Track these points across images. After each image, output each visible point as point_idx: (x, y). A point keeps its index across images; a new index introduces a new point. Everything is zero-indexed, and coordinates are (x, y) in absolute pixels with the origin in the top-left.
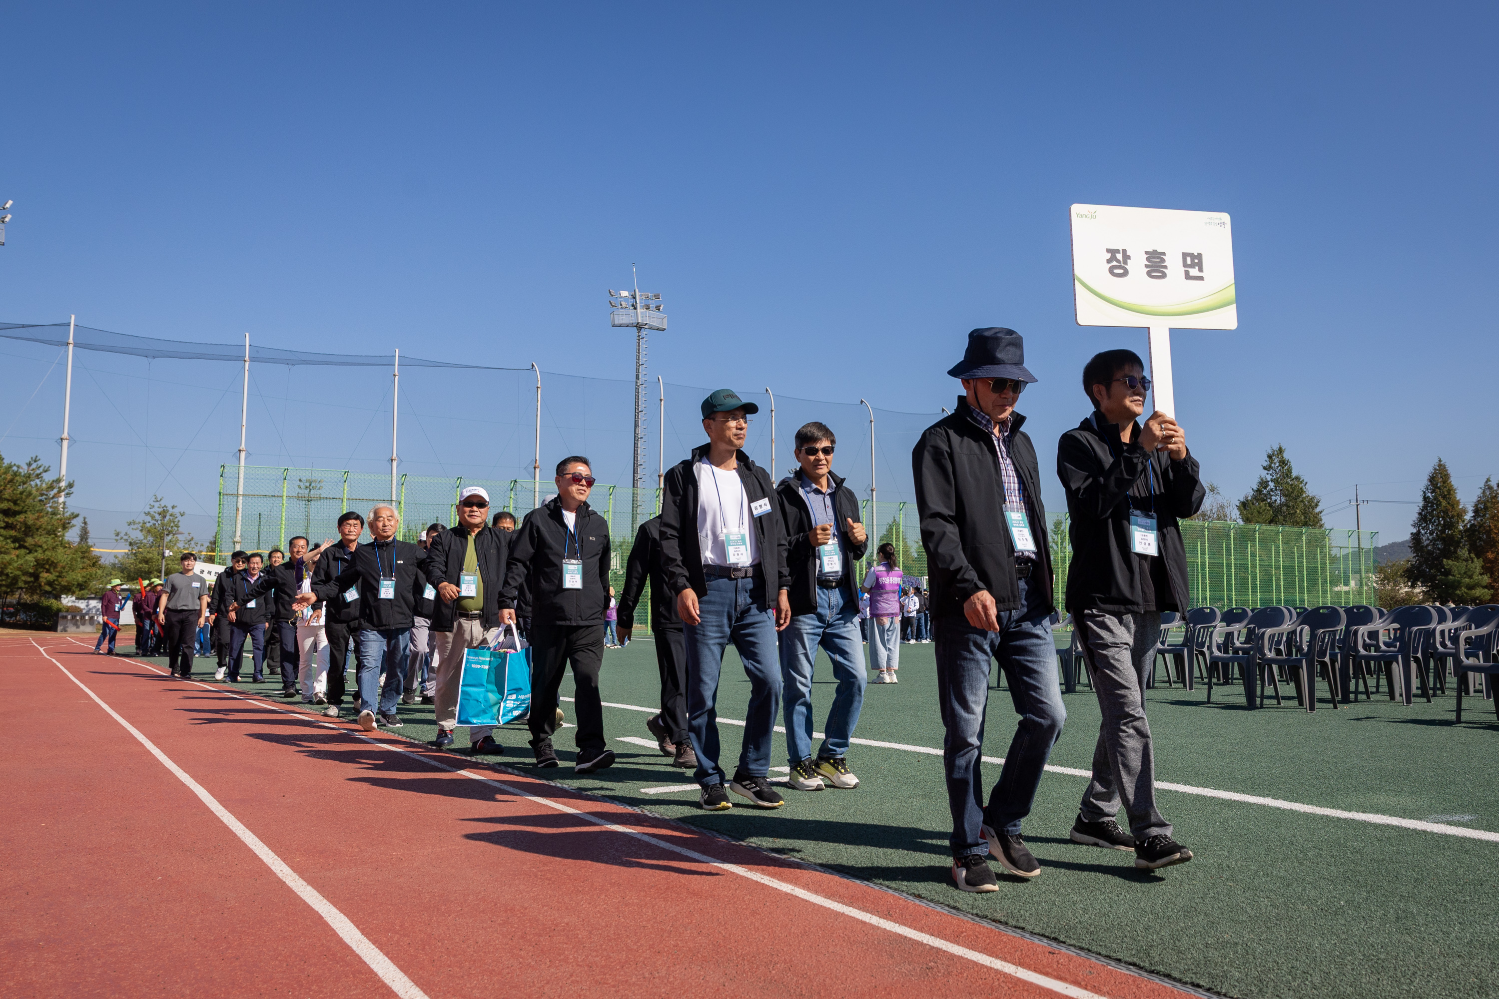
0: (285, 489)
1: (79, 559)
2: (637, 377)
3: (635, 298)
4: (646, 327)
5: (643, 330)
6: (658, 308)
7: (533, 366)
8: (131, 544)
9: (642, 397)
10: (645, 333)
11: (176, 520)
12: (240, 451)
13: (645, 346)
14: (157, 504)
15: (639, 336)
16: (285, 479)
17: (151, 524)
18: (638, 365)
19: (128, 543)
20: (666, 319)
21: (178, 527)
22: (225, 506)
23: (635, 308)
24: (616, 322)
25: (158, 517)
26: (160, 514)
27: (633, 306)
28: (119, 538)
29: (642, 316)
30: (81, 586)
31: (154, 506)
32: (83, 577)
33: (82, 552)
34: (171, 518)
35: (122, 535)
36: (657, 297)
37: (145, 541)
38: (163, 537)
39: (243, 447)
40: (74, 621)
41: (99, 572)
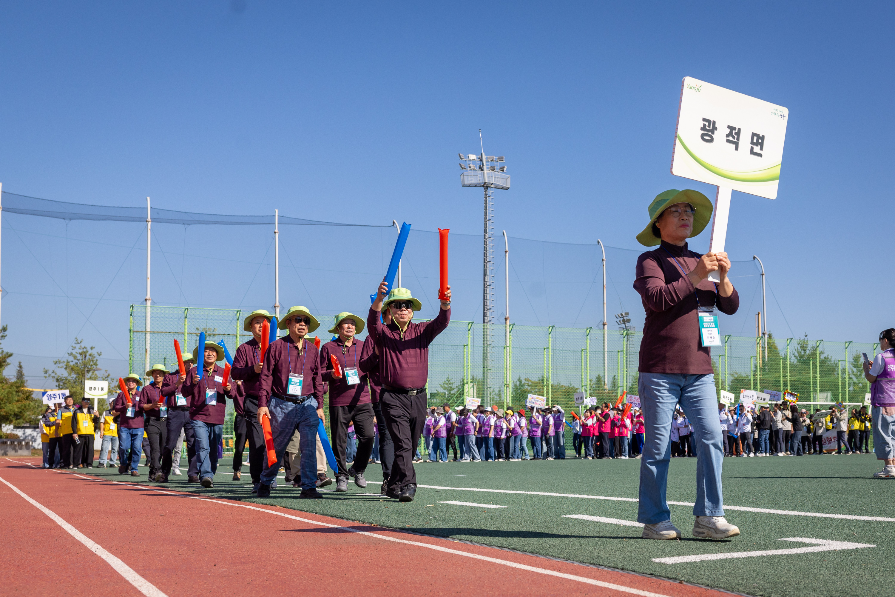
0: (186, 327)
1: (14, 393)
2: (485, 231)
3: (481, 160)
4: (492, 186)
5: (489, 189)
6: (502, 169)
7: (394, 223)
8: (57, 380)
9: (490, 249)
10: (491, 191)
11: (95, 359)
12: (146, 300)
13: (491, 203)
14: (78, 346)
15: (486, 195)
16: (186, 318)
17: (74, 363)
18: (486, 220)
19: (55, 380)
20: (509, 179)
21: (96, 365)
22: (135, 342)
23: (482, 170)
24: (466, 182)
25: (79, 357)
26: (81, 354)
27: (480, 167)
28: (47, 375)
29: (488, 176)
30: (17, 416)
31: (75, 348)
32: (19, 408)
33: (17, 387)
34: (91, 358)
35: (50, 372)
36: (501, 159)
37: (69, 378)
38: (85, 373)
39: (149, 296)
40: (13, 446)
41: (32, 404)
